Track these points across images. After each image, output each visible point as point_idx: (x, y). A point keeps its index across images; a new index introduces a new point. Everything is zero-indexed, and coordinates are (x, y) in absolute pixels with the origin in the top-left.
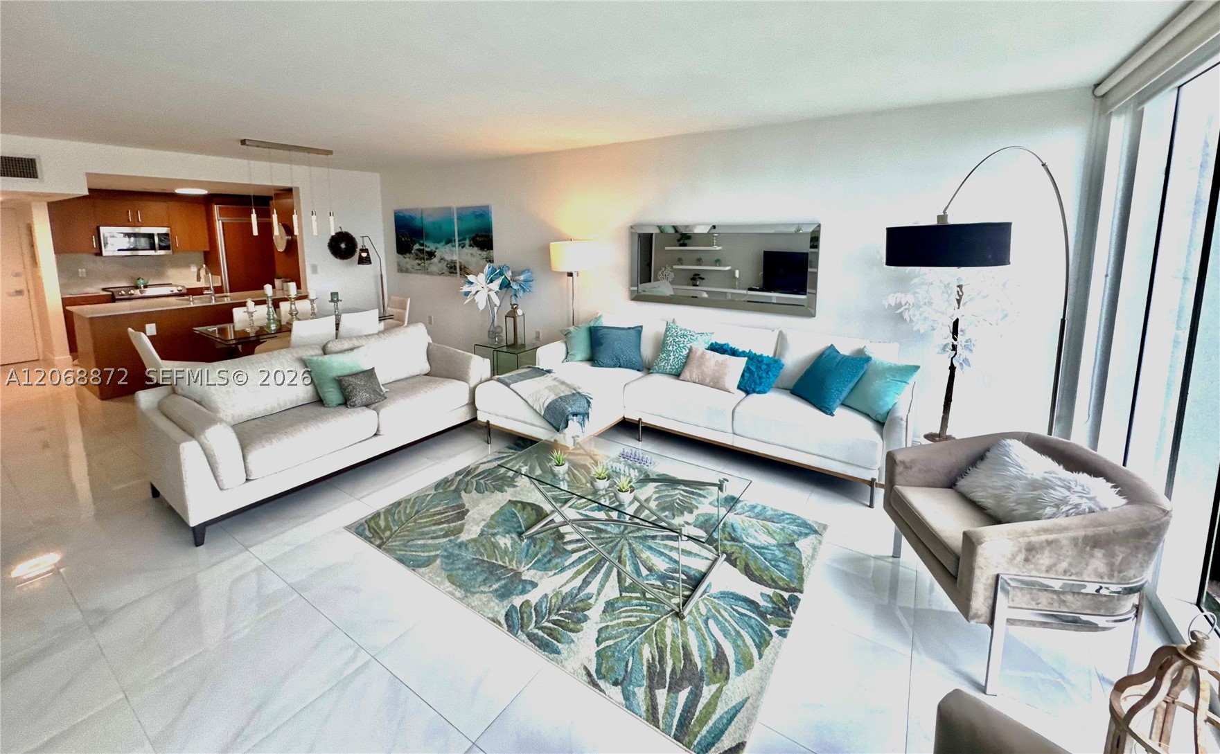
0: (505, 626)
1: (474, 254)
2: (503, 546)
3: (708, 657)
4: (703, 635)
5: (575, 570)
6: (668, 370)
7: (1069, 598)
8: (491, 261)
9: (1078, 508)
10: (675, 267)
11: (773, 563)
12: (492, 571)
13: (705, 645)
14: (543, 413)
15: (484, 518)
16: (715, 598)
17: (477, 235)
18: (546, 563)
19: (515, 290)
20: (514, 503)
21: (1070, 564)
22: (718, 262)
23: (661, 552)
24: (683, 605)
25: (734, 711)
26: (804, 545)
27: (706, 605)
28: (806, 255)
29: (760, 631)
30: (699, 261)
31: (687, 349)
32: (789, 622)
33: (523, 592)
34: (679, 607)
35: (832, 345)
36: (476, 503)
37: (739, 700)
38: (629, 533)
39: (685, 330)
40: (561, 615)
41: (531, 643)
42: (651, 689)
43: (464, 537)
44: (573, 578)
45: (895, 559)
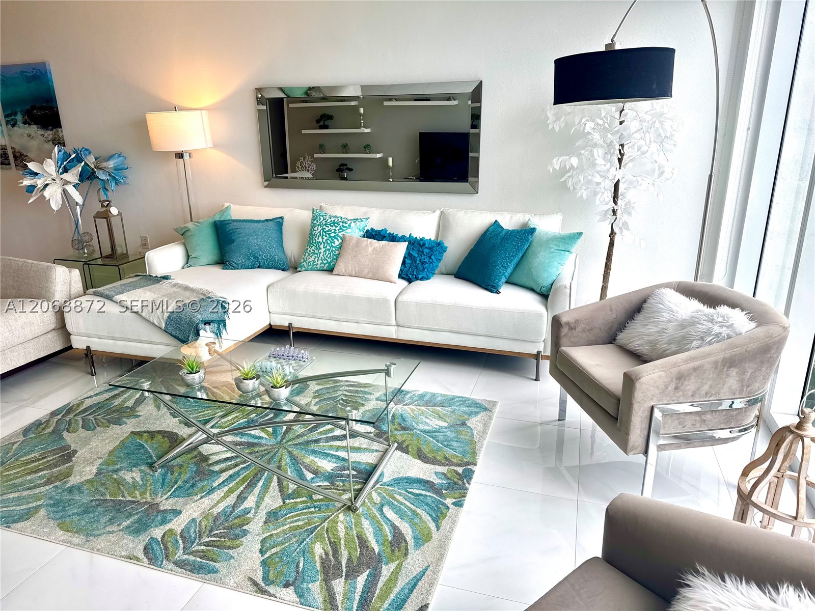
0: (146, 560)
1: (33, 134)
2: (131, 481)
3: (386, 540)
4: (378, 522)
5: (226, 489)
6: (318, 266)
7: (708, 417)
8: (60, 142)
9: (719, 337)
10: (316, 156)
11: (445, 443)
12: (119, 509)
13: (381, 530)
14: (163, 326)
15: (100, 455)
16: (388, 485)
17: (33, 108)
18: (189, 489)
19: (103, 180)
20: (140, 434)
21: (711, 387)
22: (367, 148)
23: (326, 453)
24: (355, 499)
25: (415, 581)
26: (474, 422)
27: (379, 494)
28: (465, 136)
29: (436, 506)
30: (345, 148)
31: (339, 239)
32: (465, 493)
33: (164, 522)
34: (351, 501)
35: (496, 221)
36: (86, 442)
37: (419, 570)
38: (288, 442)
39: (336, 217)
40: (215, 535)
41: (180, 570)
42: (327, 581)
43: (74, 480)
44: (224, 497)
45: (561, 422)
